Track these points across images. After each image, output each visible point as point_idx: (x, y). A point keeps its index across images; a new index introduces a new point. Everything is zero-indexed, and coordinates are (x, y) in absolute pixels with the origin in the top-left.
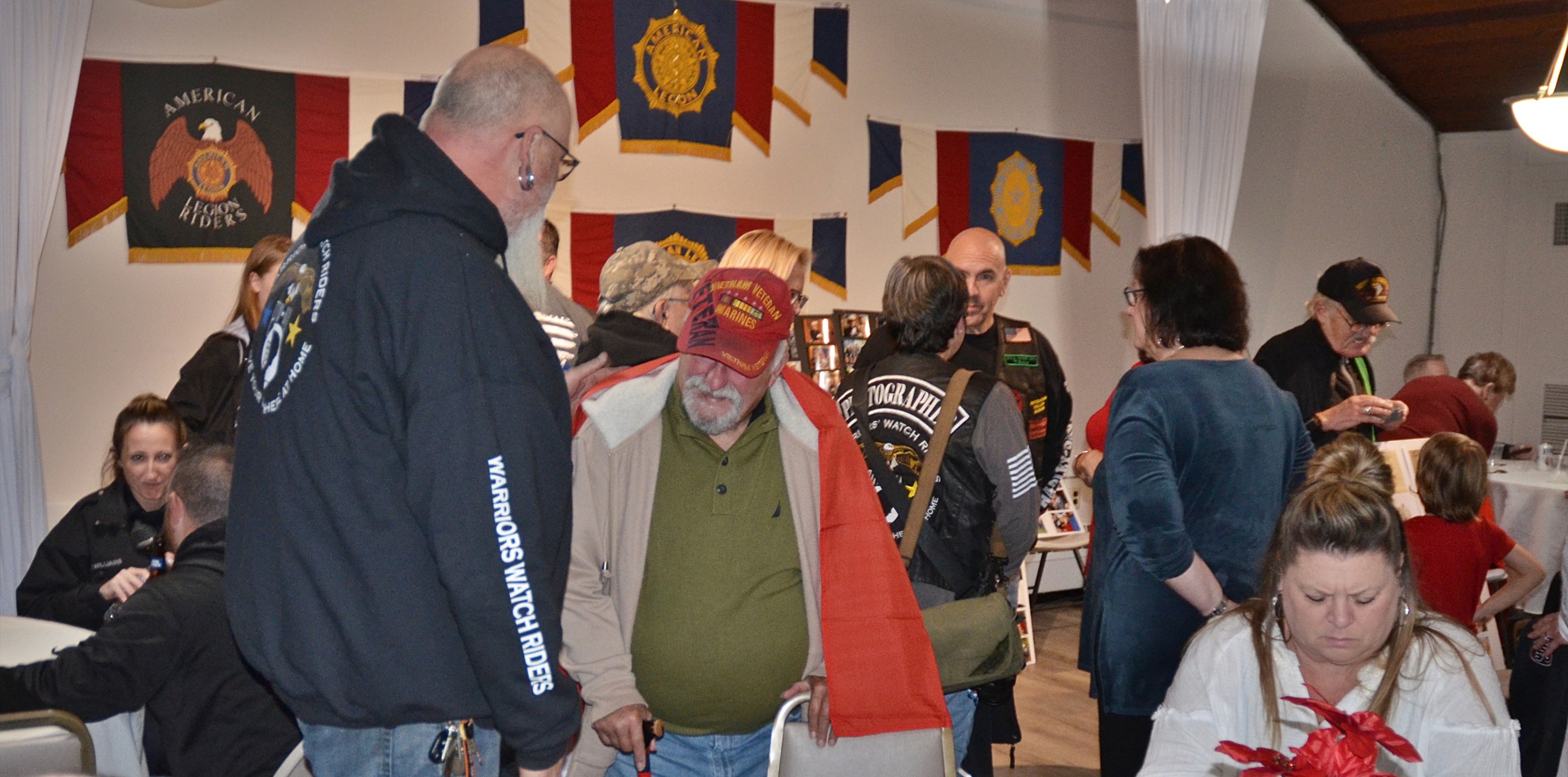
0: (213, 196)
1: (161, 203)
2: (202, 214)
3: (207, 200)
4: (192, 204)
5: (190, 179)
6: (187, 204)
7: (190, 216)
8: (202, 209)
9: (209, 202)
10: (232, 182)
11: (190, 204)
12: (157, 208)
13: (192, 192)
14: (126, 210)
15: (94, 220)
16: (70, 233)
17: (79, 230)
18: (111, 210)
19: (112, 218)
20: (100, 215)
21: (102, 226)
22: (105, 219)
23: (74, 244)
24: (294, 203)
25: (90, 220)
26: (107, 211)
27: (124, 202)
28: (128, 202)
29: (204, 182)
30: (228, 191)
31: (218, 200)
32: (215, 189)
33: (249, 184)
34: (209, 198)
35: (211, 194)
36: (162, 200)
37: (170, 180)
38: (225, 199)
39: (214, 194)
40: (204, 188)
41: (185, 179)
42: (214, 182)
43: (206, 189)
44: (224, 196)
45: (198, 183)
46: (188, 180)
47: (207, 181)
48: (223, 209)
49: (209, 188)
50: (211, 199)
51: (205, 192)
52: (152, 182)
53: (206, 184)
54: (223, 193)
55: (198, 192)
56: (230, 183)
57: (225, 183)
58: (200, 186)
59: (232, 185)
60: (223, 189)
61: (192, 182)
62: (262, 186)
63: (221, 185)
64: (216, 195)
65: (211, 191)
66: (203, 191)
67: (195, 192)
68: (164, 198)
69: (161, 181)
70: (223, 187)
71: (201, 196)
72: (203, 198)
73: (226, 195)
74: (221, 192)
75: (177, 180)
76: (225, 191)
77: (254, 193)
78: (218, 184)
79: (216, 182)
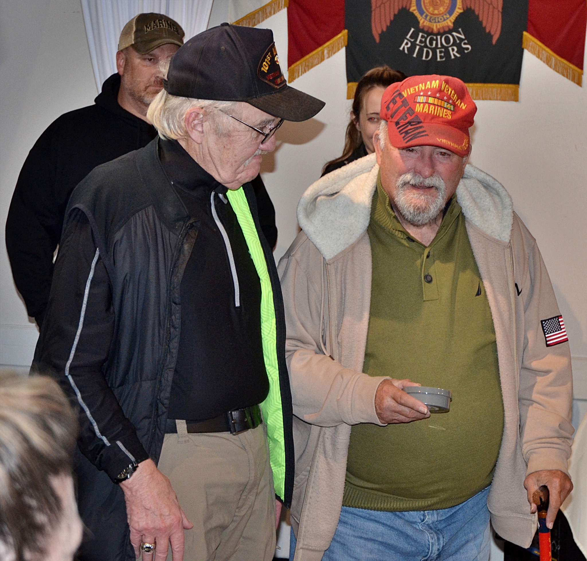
0: (435, 27)
1: (382, 35)
2: (426, 46)
3: (430, 31)
4: (415, 36)
5: (413, 9)
6: (408, 37)
7: (411, 50)
8: (426, 40)
9: (432, 33)
10: (458, 10)
11: (411, 37)
12: (377, 40)
13: (415, 22)
14: (346, 44)
15: (314, 55)
16: (290, 68)
17: (299, 65)
18: (331, 44)
19: (333, 51)
20: (320, 49)
21: (322, 60)
22: (326, 52)
23: (294, 79)
24: (525, 33)
25: (311, 55)
26: (328, 44)
27: (344, 36)
28: (348, 35)
29: (428, 11)
30: (453, 21)
31: (442, 31)
32: (440, 18)
33: (477, 13)
34: (433, 29)
35: (435, 24)
36: (382, 31)
37: (392, 10)
38: (449, 29)
39: (438, 24)
40: (428, 18)
41: (408, 8)
42: (438, 12)
43: (430, 19)
44: (448, 26)
45: (422, 13)
46: (411, 10)
47: (431, 9)
48: (447, 40)
49: (433, 19)
50: (435, 30)
51: (428, 23)
52: (373, 13)
53: (430, 13)
54: (447, 23)
55: (421, 22)
56: (455, 12)
57: (451, 13)
58: (424, 16)
59: (458, 14)
60: (447, 18)
61: (415, 12)
62: (490, 13)
63: (446, 15)
64: (440, 25)
65: (435, 22)
66: (426, 22)
67: (419, 22)
68: (385, 30)
69: (383, 13)
70: (448, 16)
71: (424, 26)
72: (426, 29)
73: (451, 25)
74: (445, 22)
75: (399, 10)
76: (450, 21)
77: (482, 22)
78: (442, 14)
79: (441, 11)
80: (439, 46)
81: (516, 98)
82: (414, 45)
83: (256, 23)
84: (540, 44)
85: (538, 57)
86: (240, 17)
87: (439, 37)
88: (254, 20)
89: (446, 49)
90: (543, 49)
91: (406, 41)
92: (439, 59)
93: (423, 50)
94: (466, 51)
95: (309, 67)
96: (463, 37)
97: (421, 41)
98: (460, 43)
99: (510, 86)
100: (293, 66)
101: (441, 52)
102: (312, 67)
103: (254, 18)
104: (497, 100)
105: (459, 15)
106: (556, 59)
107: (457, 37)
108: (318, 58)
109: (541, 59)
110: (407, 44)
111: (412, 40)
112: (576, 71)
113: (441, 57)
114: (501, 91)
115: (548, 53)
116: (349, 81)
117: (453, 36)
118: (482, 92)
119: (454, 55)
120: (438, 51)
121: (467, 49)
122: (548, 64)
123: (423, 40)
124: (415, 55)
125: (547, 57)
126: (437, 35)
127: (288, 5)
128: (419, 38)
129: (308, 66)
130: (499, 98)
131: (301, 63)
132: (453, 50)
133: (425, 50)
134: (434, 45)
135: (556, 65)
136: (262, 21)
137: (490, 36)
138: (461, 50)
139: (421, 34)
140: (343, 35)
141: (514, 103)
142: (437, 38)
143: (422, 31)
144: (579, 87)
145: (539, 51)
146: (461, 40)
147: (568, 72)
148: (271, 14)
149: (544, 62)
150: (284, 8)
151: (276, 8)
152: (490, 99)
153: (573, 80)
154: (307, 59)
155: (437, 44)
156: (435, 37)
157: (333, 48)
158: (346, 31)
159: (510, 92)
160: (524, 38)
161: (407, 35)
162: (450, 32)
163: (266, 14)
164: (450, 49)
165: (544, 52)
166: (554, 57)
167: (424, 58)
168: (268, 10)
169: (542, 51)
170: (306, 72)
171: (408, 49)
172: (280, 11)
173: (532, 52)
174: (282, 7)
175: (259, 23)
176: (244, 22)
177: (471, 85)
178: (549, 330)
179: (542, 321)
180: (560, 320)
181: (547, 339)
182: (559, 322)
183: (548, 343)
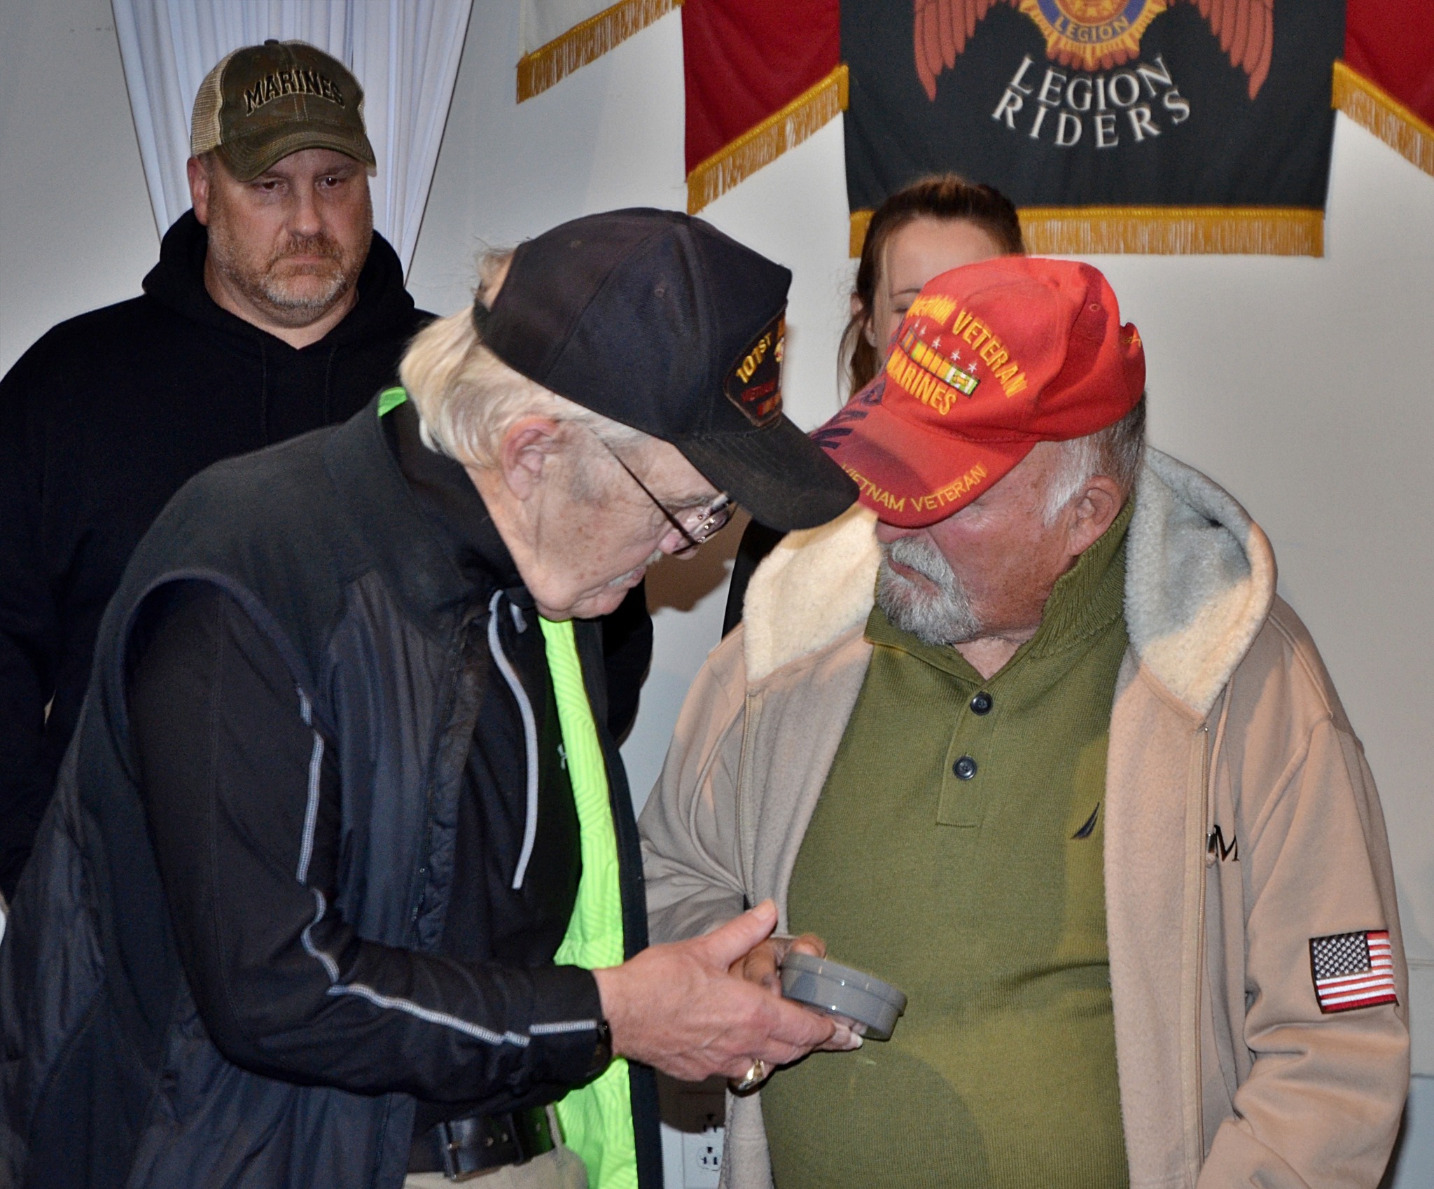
0: (1090, 54)
1: (944, 79)
2: (1064, 105)
3: (1075, 65)
4: (1033, 79)
5: (1029, 4)
6: (1016, 83)
7: (1025, 117)
8: (1064, 91)
9: (1081, 71)
10: (1152, 8)
11: (1024, 81)
12: (931, 90)
14: (845, 104)
15: (755, 137)
16: (691, 174)
17: (716, 164)
18: (803, 106)
19: (807, 126)
20: (773, 119)
21: (780, 149)
22: (789, 127)
23: (705, 204)
24: (1339, 68)
25: (748, 136)
26: (794, 105)
27: (838, 82)
28: (850, 80)
29: (1068, 10)
30: (1138, 36)
31: (1108, 66)
32: (1101, 30)
33: (1204, 13)
34: (1082, 61)
35: (1089, 47)
36: (944, 67)
37: (970, 9)
38: (1129, 59)
39: (1098, 46)
40: (1070, 28)
41: (1013, 3)
42: (1098, 11)
43: (1075, 34)
44: (1126, 51)
45: (1052, 14)
46: (1023, 8)
47: (1078, 4)
48: (1124, 89)
49: (1083, 33)
50: (1090, 62)
51: (1070, 42)
52: (918, 17)
53: (1075, 16)
54: (1123, 42)
55: (1051, 42)
56: (1145, 12)
57: (1132, 13)
58: (1058, 24)
59: (1152, 16)
60: (1123, 29)
61: (1032, 14)
62: (1242, 14)
63: (1118, 19)
64: (1103, 49)
65: (1090, 41)
66: (1064, 40)
67: (1043, 42)
68: (951, 63)
69: (944, 16)
70: (1125, 23)
71: (1058, 53)
72: (1064, 61)
73: (1134, 47)
74: (1118, 40)
75: (990, 10)
76: (1132, 36)
77: (1218, 37)
78: (1108, 17)
79: (1104, 9)
80: (1102, 105)
81: (1315, 246)
82: (1031, 105)
83: (596, 50)
84: (1379, 95)
85: (1376, 131)
86: (553, 35)
87: (1100, 82)
88: (590, 44)
89: (1122, 115)
90: (1389, 110)
91: (1008, 94)
92: (1101, 143)
93: (1058, 119)
94: (1176, 121)
95: (742, 171)
96: (1166, 80)
97: (1051, 94)
98: (1160, 98)
99: (1300, 213)
100: (699, 169)
101: (1106, 123)
102: (753, 169)
103: (592, 36)
104: (1263, 251)
105: (1154, 21)
106: (1423, 138)
107: (1152, 80)
108: (769, 145)
109: (1384, 139)
110: (1012, 101)
111: (1028, 92)
113: (1107, 137)
114: (1274, 229)
115: (1404, 119)
116: (854, 206)
117: (1139, 78)
118: (1223, 231)
119: (1145, 132)
120: (1099, 120)
121: (1179, 113)
122: (1404, 155)
123: (1058, 89)
124: (1035, 133)
125: (1400, 135)
126: (1094, 75)
128: (1047, 85)
129: (741, 167)
131: (721, 161)
132: (1140, 116)
133: (1063, 117)
134: (1087, 105)
135: (1425, 153)
136: (613, 46)
137: (1241, 76)
138: (1161, 116)
139: (1050, 75)
140: (835, 82)
141: (1310, 261)
142: (1095, 86)
145: (1377, 116)
146: (1161, 88)
148: (636, 26)
149: (1393, 145)
150: (673, 7)
151: (653, 10)
152: (1245, 251)
154: (739, 148)
155: (1094, 101)
156: (1089, 83)
157: (809, 116)
158: (842, 71)
159: (1299, 229)
160: (1336, 79)
161: (1012, 77)
162: (1131, 65)
163: (625, 25)
164: (1133, 114)
165: (1392, 119)
166: (1421, 132)
167: (1060, 140)
168: (629, 16)
169: (1387, 115)
170: (735, 185)
171: (1015, 115)
172: (663, 18)
173: (1362, 117)
174: (666, 6)
175: (606, 50)
176: (565, 48)
177: (1191, 212)
178: (1327, 967)
179: (1312, 941)
180: (1370, 942)
181: (1321, 993)
182: (1368, 948)
183: (1325, 1002)
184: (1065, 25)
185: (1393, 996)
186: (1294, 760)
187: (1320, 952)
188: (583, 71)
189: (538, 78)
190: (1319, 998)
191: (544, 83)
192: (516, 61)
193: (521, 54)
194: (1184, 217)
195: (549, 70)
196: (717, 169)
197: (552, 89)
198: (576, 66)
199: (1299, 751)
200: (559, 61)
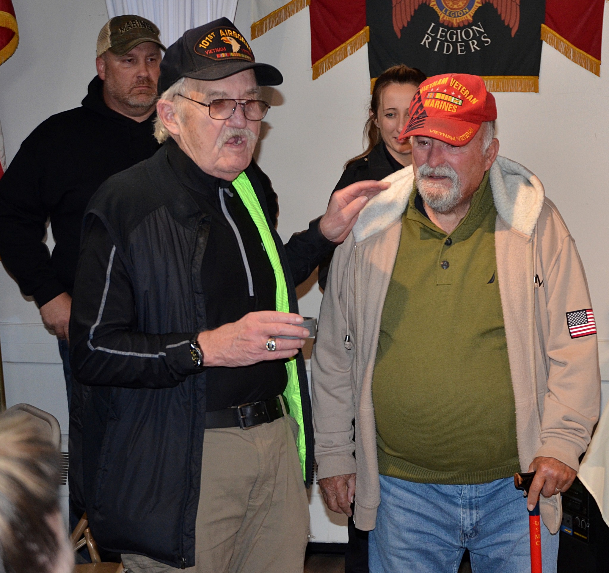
0: (455, 21)
1: (403, 30)
2: (446, 40)
3: (450, 26)
4: (435, 30)
5: (433, 4)
6: (429, 32)
7: (432, 44)
8: (446, 34)
9: (452, 28)
10: (477, 5)
12: (399, 36)
13: (435, 17)
14: (368, 40)
15: (337, 51)
16: (314, 65)
17: (323, 61)
18: (353, 40)
19: (355, 48)
20: (343, 45)
21: (346, 56)
22: (348, 48)
23: (319, 76)
25: (334, 51)
26: (350, 40)
28: (370, 31)
29: (447, 6)
30: (472, 15)
31: (461, 25)
32: (459, 13)
33: (495, 6)
34: (453, 23)
35: (455, 19)
36: (403, 27)
37: (412, 6)
38: (469, 23)
39: (458, 18)
40: (448, 13)
41: (428, 4)
42: (458, 6)
43: (449, 14)
44: (468, 20)
45: (441, 7)
46: (431, 5)
47: (451, 3)
48: (467, 34)
49: (453, 14)
50: (455, 25)
51: (448, 17)
52: (394, 9)
53: (449, 8)
54: (467, 17)
55: (441, 17)
56: (474, 6)
57: (470, 7)
58: (443, 11)
59: (477, 8)
60: (467, 13)
61: (434, 7)
62: (509, 7)
63: (465, 9)
64: (459, 19)
65: (455, 17)
66: (446, 17)
67: (439, 17)
68: (406, 25)
69: (403, 8)
70: (468, 11)
71: (444, 21)
73: (471, 19)
74: (465, 16)
75: (419, 6)
76: (470, 15)
77: (500, 15)
78: (461, 8)
79: (460, 5)
80: (460, 40)
81: (536, 89)
82: (435, 39)
83: (279, 21)
84: (558, 35)
85: (557, 48)
86: (263, 16)
87: (459, 31)
88: (277, 19)
89: (467, 42)
90: (561, 41)
91: (427, 36)
92: (459, 53)
93: (444, 44)
94: (486, 45)
95: (332, 64)
96: (483, 31)
97: (441, 36)
98: (480, 37)
99: (530, 77)
100: (317, 63)
101: (461, 46)
102: (335, 64)
103: (278, 16)
104: (517, 91)
105: (478, 9)
106: (573, 50)
107: (477, 30)
108: (342, 55)
109: (559, 51)
110: (428, 39)
111: (433, 35)
112: (594, 61)
113: (462, 51)
114: (521, 82)
115: (566, 44)
116: (372, 77)
117: (472, 30)
118: (503, 83)
119: (474, 48)
120: (458, 44)
121: (487, 42)
122: (566, 56)
123: (444, 34)
124: (436, 50)
125: (565, 48)
126: (456, 29)
127: (310, 4)
128: (440, 33)
129: (331, 62)
130: (519, 90)
131: (324, 60)
132: (473, 43)
133: (446, 44)
134: (454, 40)
135: (574, 56)
136: (285, 20)
137: (509, 29)
138: (481, 44)
139: (441, 29)
140: (365, 32)
141: (534, 94)
142: (457, 32)
143: (442, 25)
144: (597, 77)
145: (557, 42)
146: (481, 33)
147: (586, 62)
148: (293, 13)
149: (562, 53)
150: (306, 6)
151: (299, 7)
152: (511, 91)
153: (591, 70)
154: (330, 56)
155: (457, 38)
156: (455, 31)
157: (356, 44)
158: (368, 27)
159: (530, 83)
160: (542, 29)
161: (428, 30)
162: (470, 25)
163: (289, 12)
164: (470, 42)
165: (562, 44)
166: (572, 48)
167: (445, 52)
168: (291, 8)
169: (560, 42)
170: (329, 69)
171: (428, 42)
172: (303, 9)
173: (551, 43)
174: (304, 5)
175: (283, 21)
176: (268, 21)
177: (492, 77)
178: (573, 322)
179: (567, 313)
180: (588, 313)
181: (571, 331)
182: (586, 315)
183: (572, 334)
184: (446, 11)
185: (596, 331)
186: (558, 250)
187: (570, 317)
188: (274, 28)
189: (258, 31)
190: (570, 333)
191: (260, 33)
192: (251, 25)
193: (252, 23)
194: (490, 79)
195: (262, 28)
196: (323, 63)
197: (263, 35)
198: (272, 27)
199: (560, 247)
200: (266, 24)
